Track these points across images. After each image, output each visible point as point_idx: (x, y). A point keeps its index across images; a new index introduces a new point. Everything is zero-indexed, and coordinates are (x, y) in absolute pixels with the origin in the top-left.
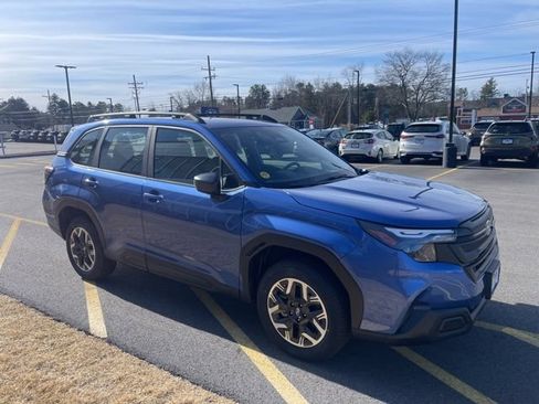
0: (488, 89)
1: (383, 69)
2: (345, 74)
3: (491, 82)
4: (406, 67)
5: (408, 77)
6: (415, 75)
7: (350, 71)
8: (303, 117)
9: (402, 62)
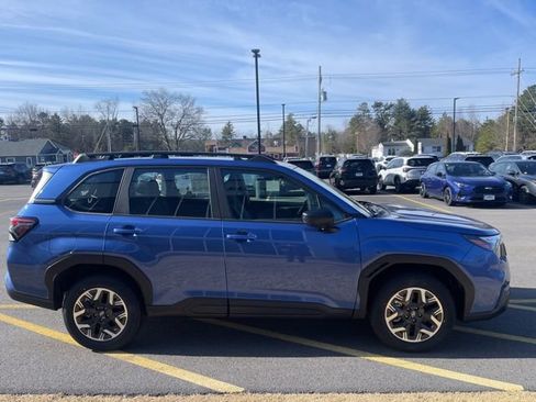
0: (228, 131)
1: (142, 106)
2: (98, 107)
3: (229, 124)
4: (164, 106)
5: (166, 116)
6: (173, 114)
7: (104, 105)
8: (54, 150)
9: (160, 101)
